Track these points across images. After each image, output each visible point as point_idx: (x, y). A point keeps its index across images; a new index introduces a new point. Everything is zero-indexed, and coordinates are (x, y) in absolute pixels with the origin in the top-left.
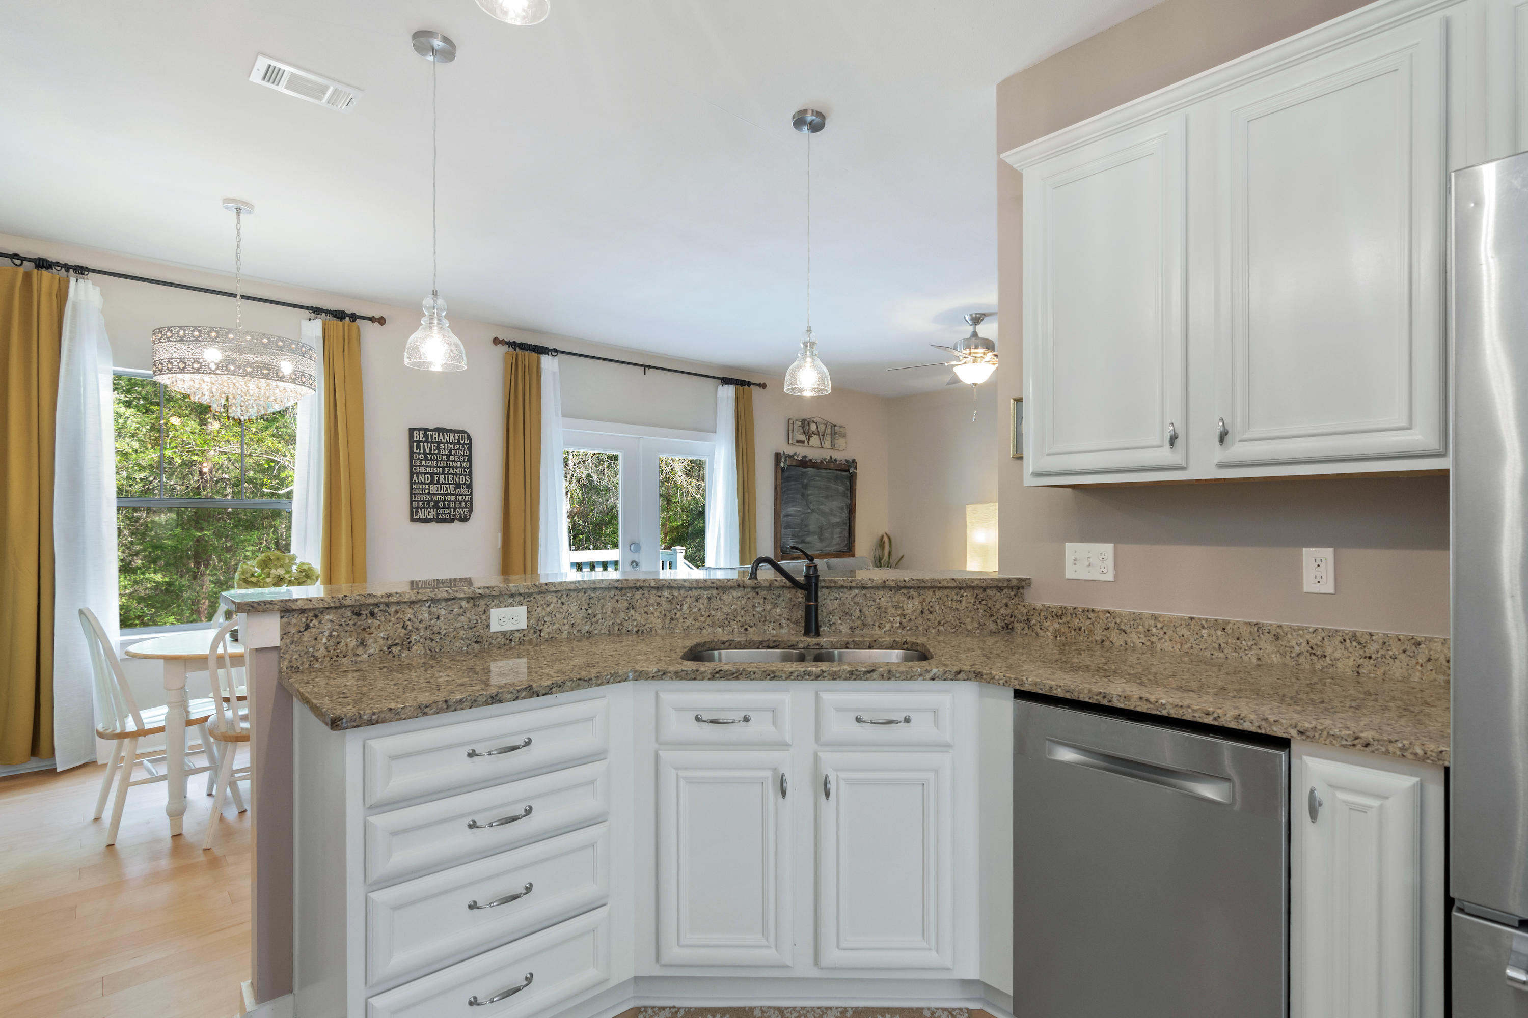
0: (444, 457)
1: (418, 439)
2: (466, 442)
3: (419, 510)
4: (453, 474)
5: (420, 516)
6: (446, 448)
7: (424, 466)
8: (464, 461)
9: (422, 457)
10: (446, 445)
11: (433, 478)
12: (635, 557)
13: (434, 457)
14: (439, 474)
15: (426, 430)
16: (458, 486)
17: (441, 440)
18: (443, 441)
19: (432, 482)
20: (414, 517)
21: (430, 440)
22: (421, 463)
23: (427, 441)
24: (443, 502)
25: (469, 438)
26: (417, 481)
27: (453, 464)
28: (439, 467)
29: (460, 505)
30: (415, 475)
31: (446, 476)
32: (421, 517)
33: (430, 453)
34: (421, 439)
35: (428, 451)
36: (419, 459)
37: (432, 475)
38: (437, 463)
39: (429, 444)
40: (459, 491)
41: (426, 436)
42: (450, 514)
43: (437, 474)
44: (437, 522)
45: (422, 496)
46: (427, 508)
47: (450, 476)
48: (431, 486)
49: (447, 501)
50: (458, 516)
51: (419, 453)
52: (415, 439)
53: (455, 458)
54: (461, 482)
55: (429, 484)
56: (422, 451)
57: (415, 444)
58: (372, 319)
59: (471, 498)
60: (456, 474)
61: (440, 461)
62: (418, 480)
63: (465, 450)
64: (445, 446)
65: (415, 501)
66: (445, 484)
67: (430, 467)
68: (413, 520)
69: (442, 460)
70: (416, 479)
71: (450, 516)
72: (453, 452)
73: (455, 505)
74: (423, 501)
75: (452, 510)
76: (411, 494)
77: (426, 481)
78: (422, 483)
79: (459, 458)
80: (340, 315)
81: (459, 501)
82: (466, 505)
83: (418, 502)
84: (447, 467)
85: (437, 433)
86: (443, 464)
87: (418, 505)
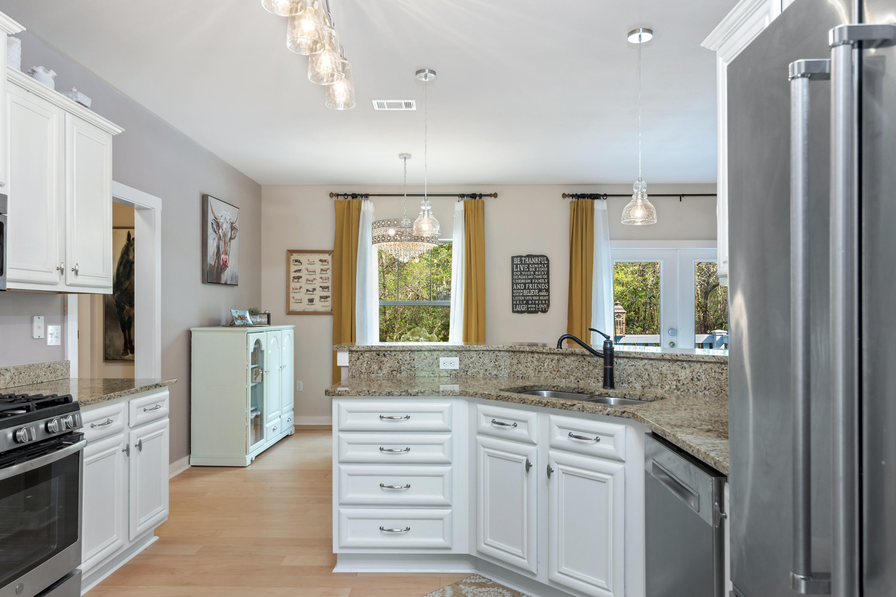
0: (532, 273)
1: (516, 263)
2: (545, 262)
3: (517, 306)
4: (537, 283)
5: (517, 309)
6: (533, 267)
7: (520, 279)
8: (544, 274)
9: (519, 273)
10: (533, 265)
11: (525, 286)
12: (673, 339)
13: (526, 273)
14: (529, 283)
15: (521, 257)
16: (540, 290)
17: (530, 262)
18: (531, 263)
19: (525, 289)
20: (514, 310)
21: (523, 263)
22: (518, 277)
23: (522, 264)
24: (531, 300)
25: (547, 260)
26: (516, 288)
27: (537, 277)
28: (529, 279)
29: (542, 302)
30: (515, 285)
31: (533, 284)
32: (518, 310)
33: (524, 271)
34: (518, 263)
35: (522, 270)
36: (517, 275)
37: (525, 284)
38: (528, 277)
39: (523, 266)
40: (541, 293)
41: (521, 260)
42: (535, 308)
43: (527, 283)
44: (528, 313)
45: (519, 297)
46: (522, 305)
47: (535, 284)
48: (524, 291)
49: (534, 300)
50: (540, 309)
51: (517, 271)
52: (515, 263)
53: (538, 273)
54: (542, 288)
55: (523, 290)
56: (519, 270)
57: (515, 266)
58: (490, 195)
59: (549, 298)
60: (539, 283)
61: (529, 275)
62: (517, 288)
63: (544, 267)
64: (532, 266)
65: (515, 300)
66: (532, 289)
67: (524, 279)
68: (514, 312)
69: (531, 275)
70: (515, 287)
71: (536, 309)
72: (537, 269)
73: (539, 302)
74: (520, 300)
75: (537, 305)
76: (513, 296)
77: (521, 288)
78: (519, 289)
79: (541, 273)
80: (473, 196)
81: (541, 300)
82: (545, 302)
83: (516, 301)
84: (534, 278)
85: (528, 258)
86: (531, 277)
87: (517, 302)
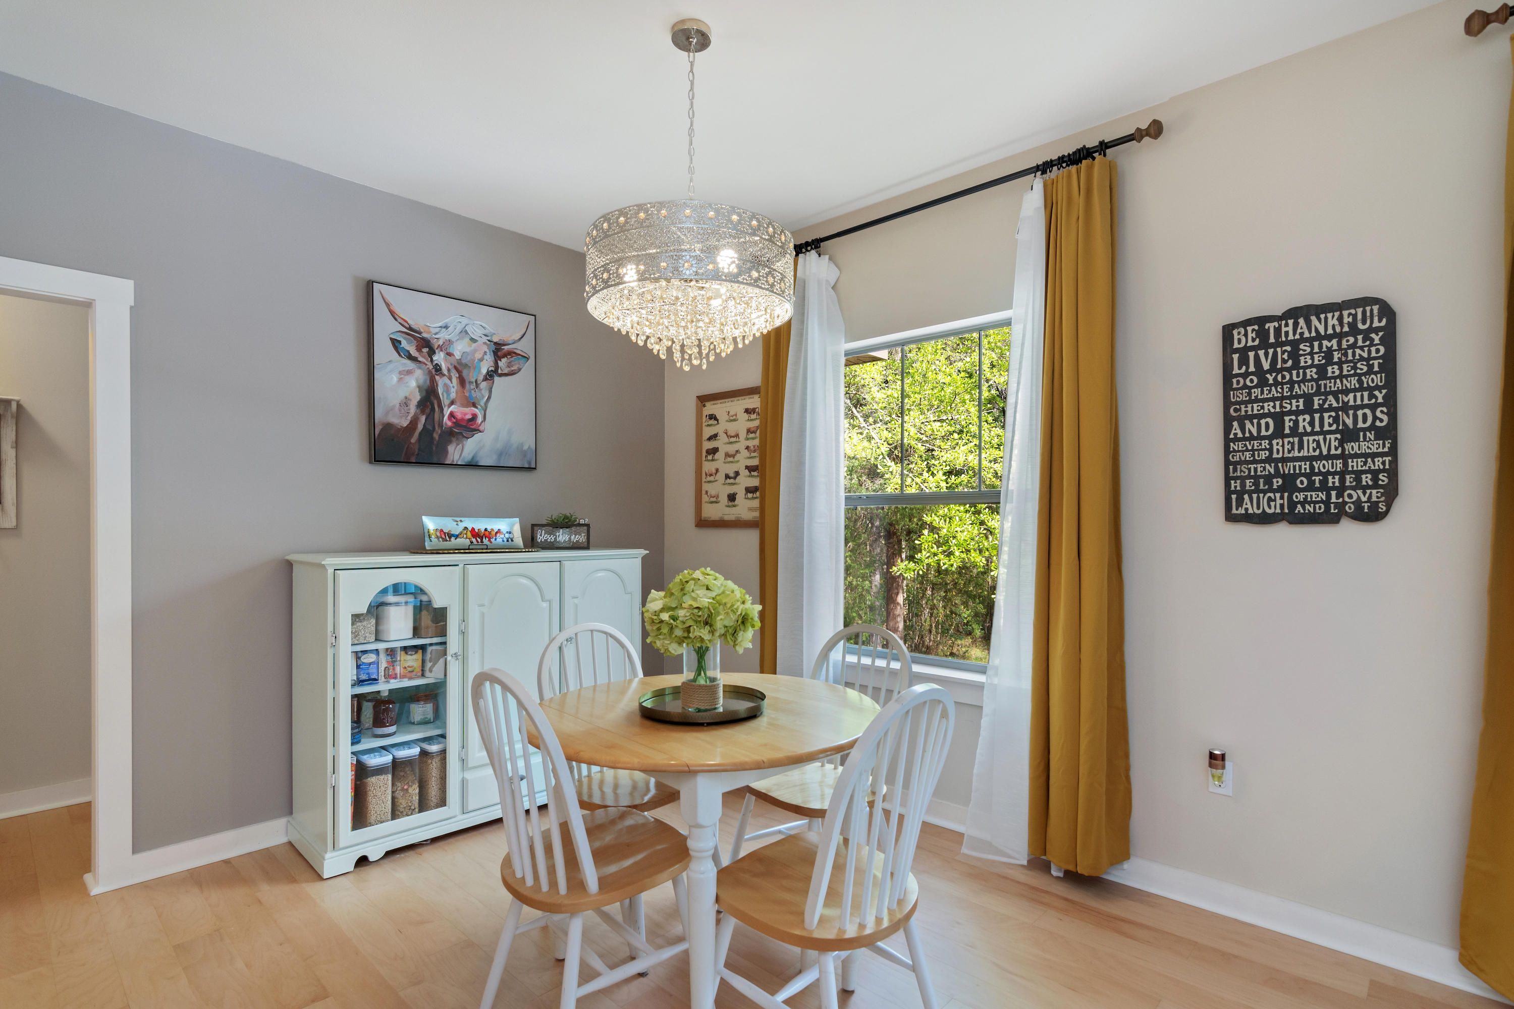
0: (1312, 373)
1: (1242, 345)
2: (1376, 324)
3: (1246, 497)
4: (1336, 410)
5: (1247, 509)
6: (1316, 350)
7: (1257, 400)
8: (1370, 371)
9: (1252, 381)
10: (1316, 344)
11: (1279, 425)
13: (1283, 377)
14: (1298, 413)
15: (1261, 321)
16: (1349, 435)
17: (1302, 334)
18: (1307, 335)
19: (1279, 433)
20: (1234, 511)
21: (1272, 340)
22: (1249, 394)
23: (1265, 344)
24: (1307, 476)
25: (1387, 311)
26: (1240, 435)
27: (1332, 386)
28: (1297, 397)
29: (1358, 479)
30: (1235, 424)
31: (1317, 416)
32: (1250, 511)
33: (1273, 368)
34: (1250, 343)
35: (1266, 366)
36: (1245, 386)
37: (1279, 417)
38: (1291, 389)
39: (1271, 351)
40: (1351, 447)
41: (1262, 334)
42: (1327, 503)
43: (1290, 413)
44: (1291, 523)
45: (1252, 466)
46: (1265, 492)
47: (1326, 415)
48: (1274, 442)
49: (1320, 473)
50: (1350, 508)
51: (1245, 375)
52: (1236, 345)
53: (1341, 369)
54: (1360, 425)
55: (1270, 438)
56: (1252, 369)
57: (1236, 357)
58: (1138, 136)
59: (1395, 462)
60: (1345, 408)
61: (1299, 383)
62: (1243, 432)
63: (1372, 345)
64: (1312, 347)
65: (1235, 478)
66: (1313, 433)
67: (1274, 399)
68: (1230, 517)
69: (1304, 380)
70: (1239, 431)
71: (1328, 508)
72: (1336, 356)
73: (1342, 480)
74: (1256, 478)
75: (1334, 493)
76: (1227, 463)
77: (1263, 433)
78: (1252, 438)
79: (1355, 368)
81: (1353, 472)
82: (1375, 479)
83: (1243, 479)
84: (1318, 393)
85: (1291, 322)
86: (1306, 388)
87: (1243, 485)
